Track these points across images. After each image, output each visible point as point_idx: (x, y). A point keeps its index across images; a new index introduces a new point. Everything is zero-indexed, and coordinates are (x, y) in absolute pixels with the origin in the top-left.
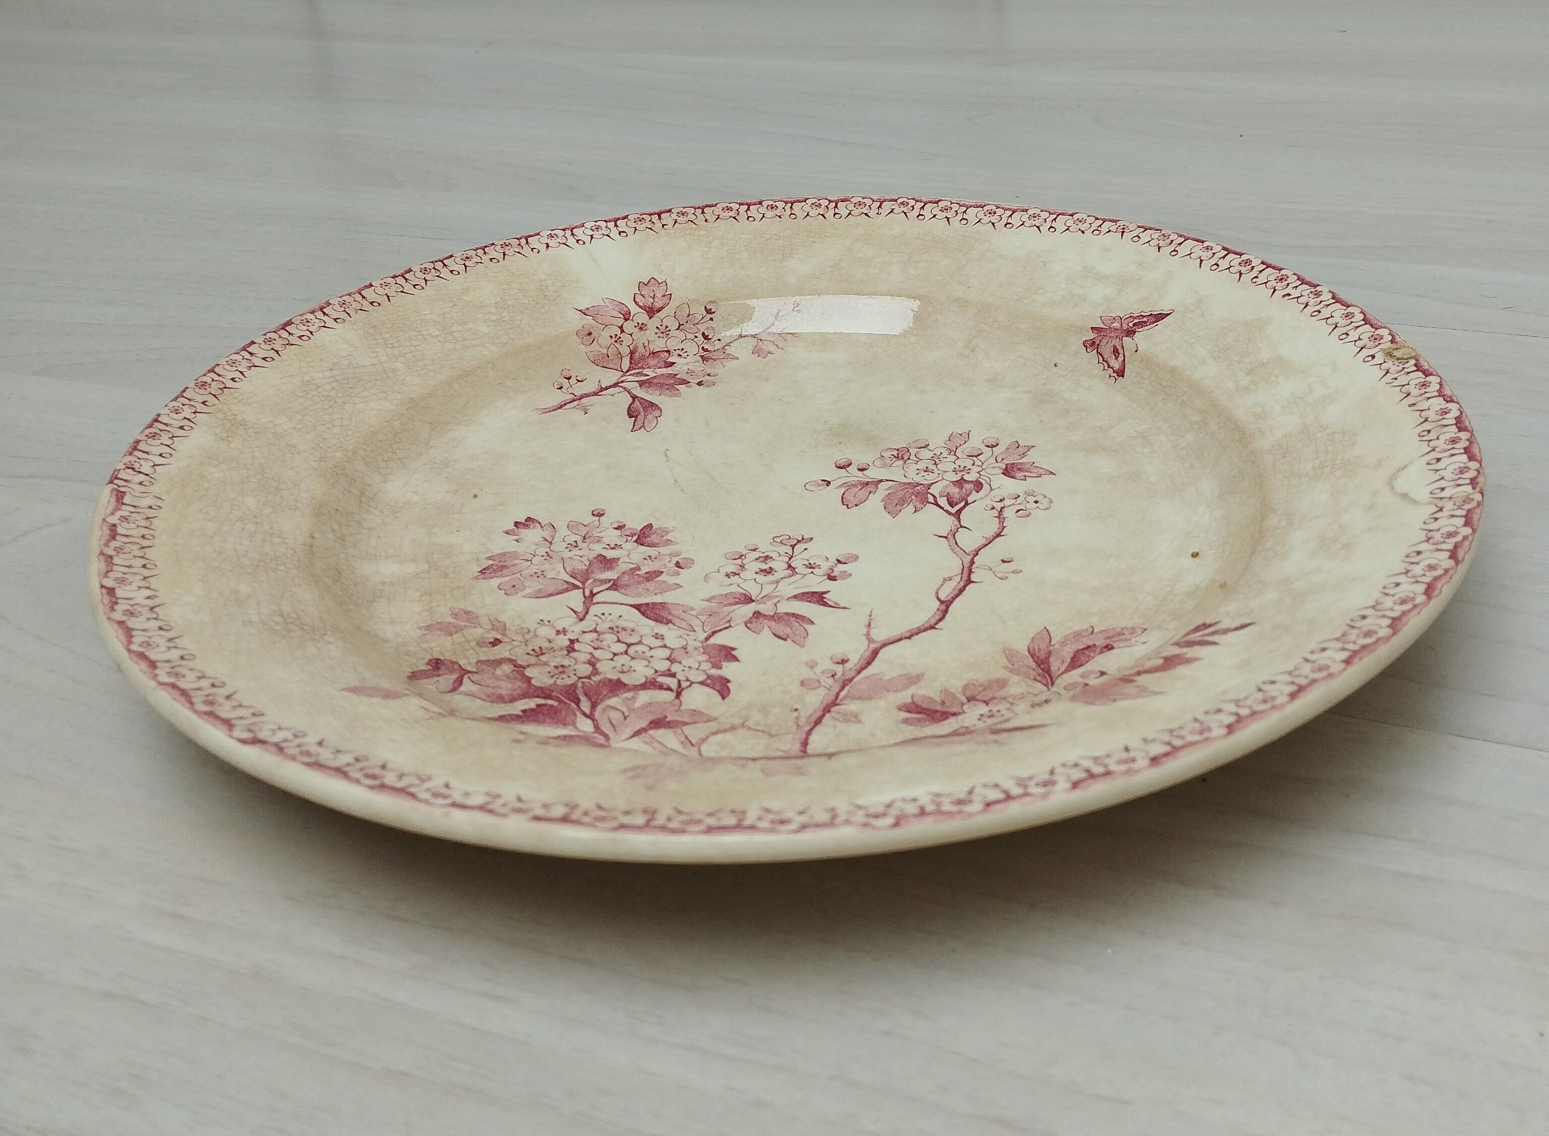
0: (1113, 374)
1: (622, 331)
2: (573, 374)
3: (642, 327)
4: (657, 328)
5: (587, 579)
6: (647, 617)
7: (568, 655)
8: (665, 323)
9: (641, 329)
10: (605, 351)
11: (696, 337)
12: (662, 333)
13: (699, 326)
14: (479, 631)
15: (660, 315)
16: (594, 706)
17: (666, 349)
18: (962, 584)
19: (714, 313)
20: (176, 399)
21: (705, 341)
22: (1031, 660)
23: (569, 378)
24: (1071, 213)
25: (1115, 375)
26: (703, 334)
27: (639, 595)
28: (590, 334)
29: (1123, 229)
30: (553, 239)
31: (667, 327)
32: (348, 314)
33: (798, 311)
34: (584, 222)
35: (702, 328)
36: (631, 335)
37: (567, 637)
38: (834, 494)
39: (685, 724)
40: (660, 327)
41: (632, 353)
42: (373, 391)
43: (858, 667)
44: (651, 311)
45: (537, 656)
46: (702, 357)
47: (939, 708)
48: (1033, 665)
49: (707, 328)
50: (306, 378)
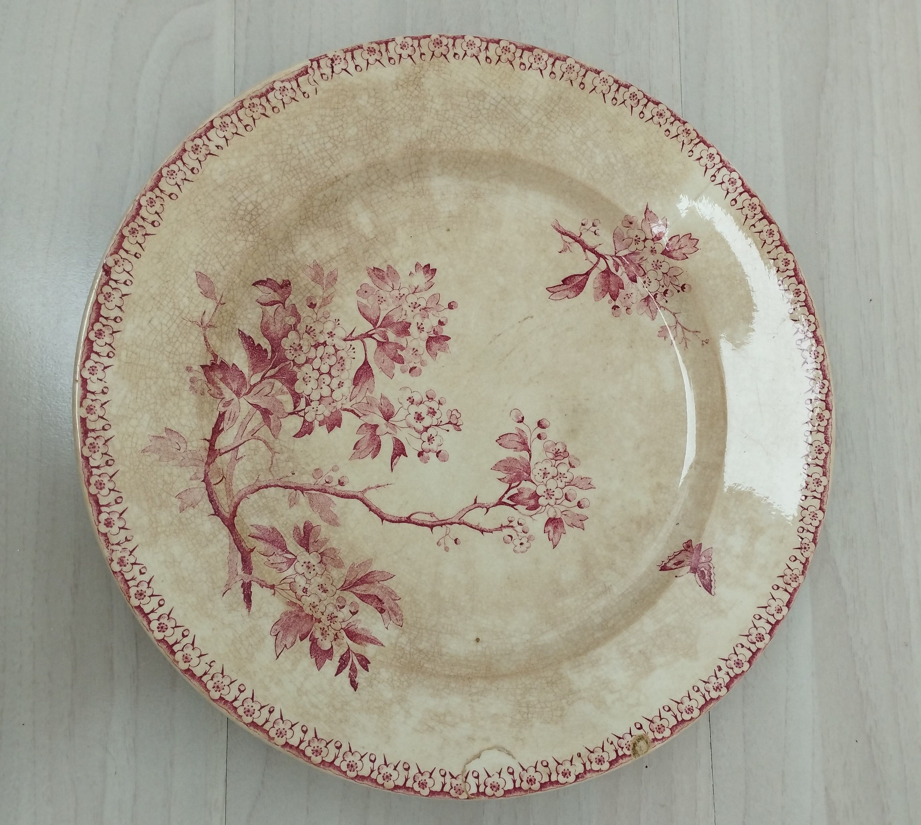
0: (664, 563)
1: (644, 241)
2: (599, 226)
3: (653, 251)
4: (658, 261)
5: (384, 327)
6: (357, 372)
7: (311, 346)
8: (663, 264)
9: (652, 251)
10: (626, 236)
11: (663, 286)
12: (656, 265)
13: (671, 285)
14: (321, 293)
15: (667, 259)
16: (271, 377)
17: (646, 272)
18: (429, 523)
19: (683, 291)
20: (413, 38)
21: (662, 293)
22: (363, 575)
23: (594, 225)
24: (824, 507)
25: (663, 565)
26: (667, 290)
27: (376, 360)
28: (631, 223)
29: (805, 548)
30: (709, 158)
31: (661, 266)
32: (563, 76)
33: (703, 345)
34: (736, 170)
35: (671, 287)
36: (645, 247)
37: (327, 339)
38: (512, 427)
39: (269, 426)
40: (659, 262)
41: (633, 253)
42: (503, 130)
43: (337, 492)
44: (665, 253)
45: (306, 332)
46: (649, 296)
47: (311, 540)
48: (359, 577)
49: (671, 291)
50: (487, 91)
